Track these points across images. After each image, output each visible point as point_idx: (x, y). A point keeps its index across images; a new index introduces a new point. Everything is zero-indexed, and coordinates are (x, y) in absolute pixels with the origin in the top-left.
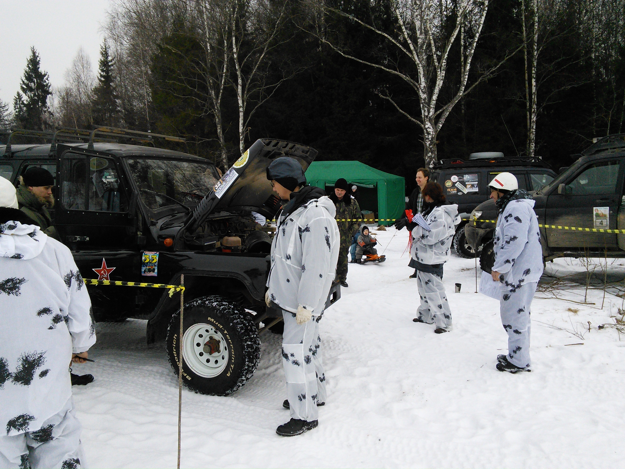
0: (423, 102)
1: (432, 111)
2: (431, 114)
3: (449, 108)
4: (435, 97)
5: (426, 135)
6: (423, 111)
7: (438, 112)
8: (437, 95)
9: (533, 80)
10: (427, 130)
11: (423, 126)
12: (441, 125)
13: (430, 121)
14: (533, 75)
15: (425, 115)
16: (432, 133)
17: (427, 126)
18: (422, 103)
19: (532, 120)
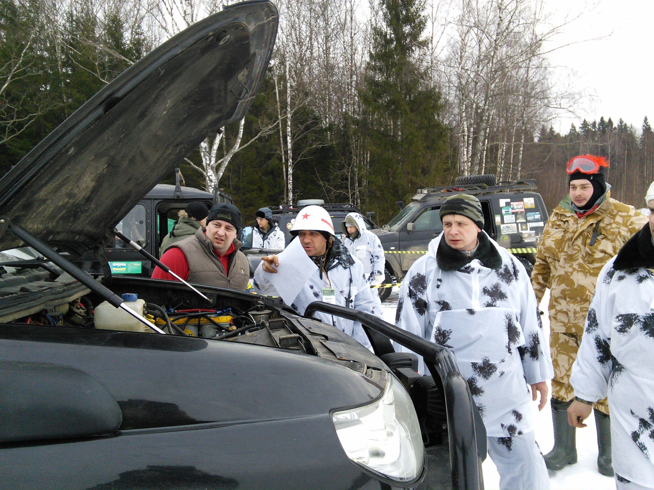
0: (204, 150)
1: (213, 160)
2: (213, 162)
4: (215, 147)
5: (208, 182)
6: (204, 160)
7: (220, 161)
8: (218, 146)
10: (209, 178)
11: (205, 173)
12: (222, 174)
13: (212, 168)
15: (206, 163)
16: (214, 181)
17: (209, 174)
18: (203, 152)
19: (289, 173)
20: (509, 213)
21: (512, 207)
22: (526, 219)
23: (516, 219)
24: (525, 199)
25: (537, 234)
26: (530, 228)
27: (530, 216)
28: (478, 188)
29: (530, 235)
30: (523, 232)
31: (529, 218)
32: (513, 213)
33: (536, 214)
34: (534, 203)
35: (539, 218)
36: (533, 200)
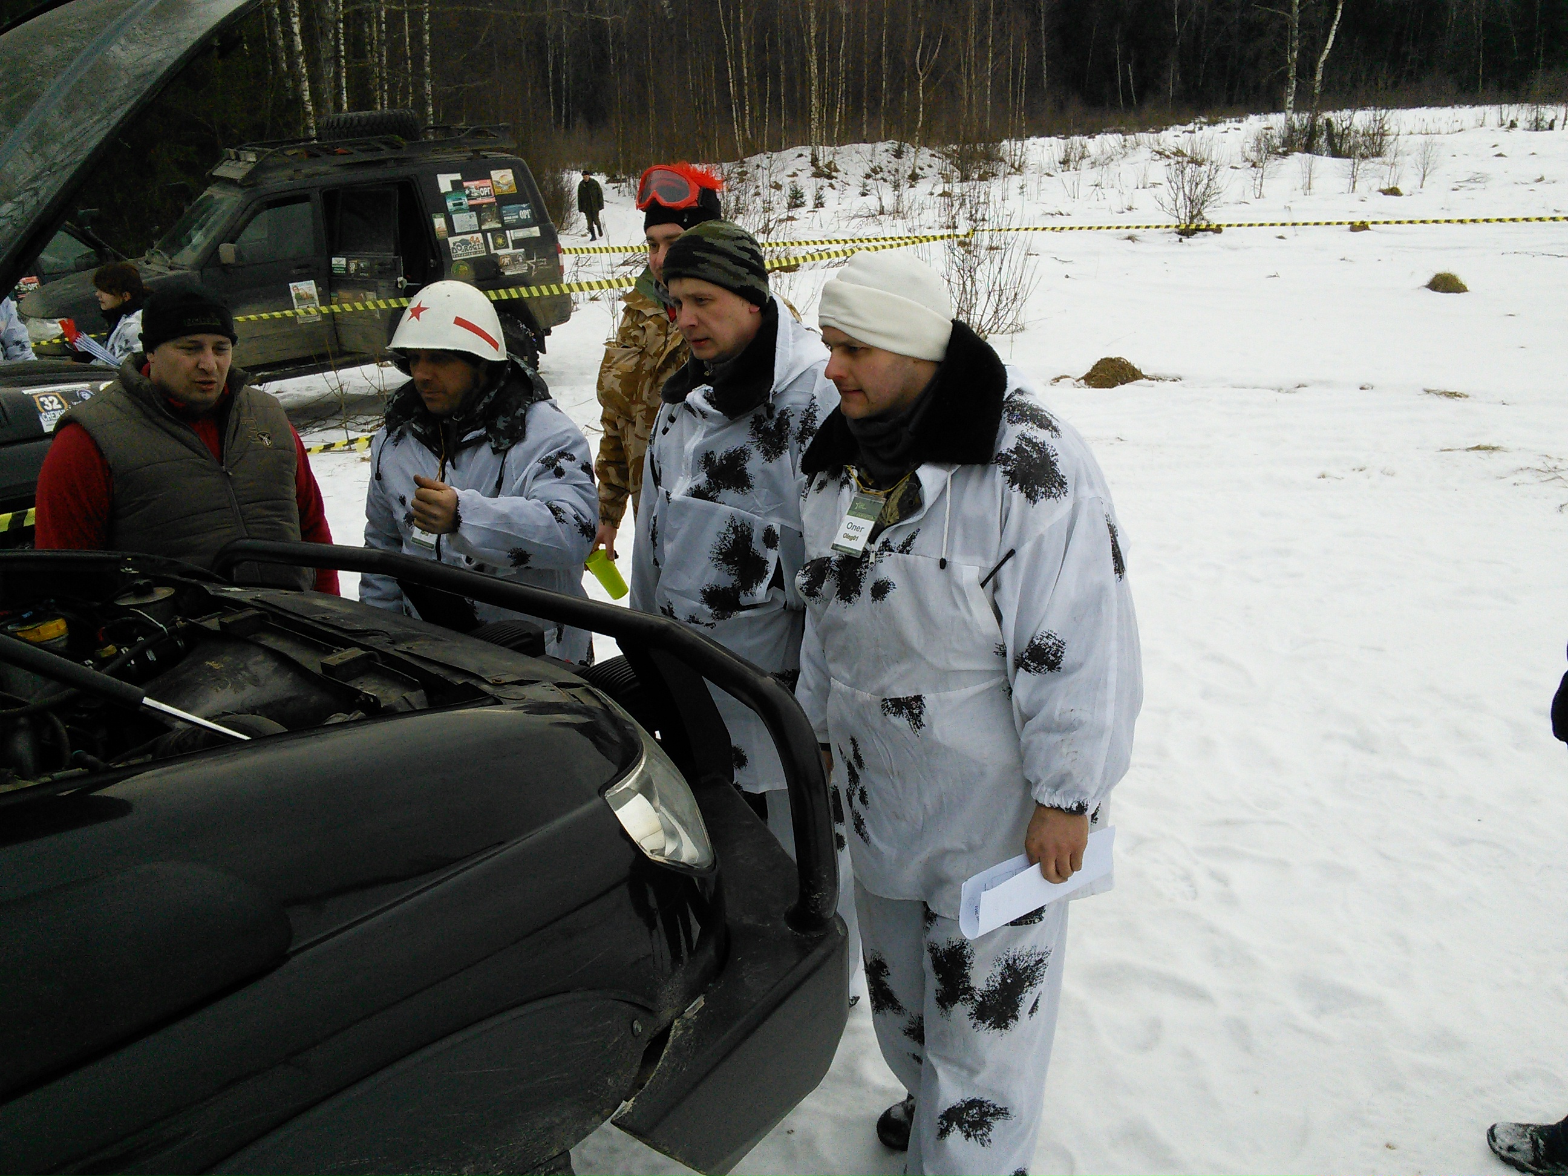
20: (463, 207)
21: (467, 192)
22: (502, 222)
23: (481, 222)
24: (496, 175)
25: (528, 256)
26: (512, 241)
27: (509, 213)
28: (383, 147)
29: (514, 259)
30: (500, 252)
31: (507, 219)
32: (472, 208)
33: (523, 209)
34: (513, 181)
35: (529, 217)
36: (511, 175)
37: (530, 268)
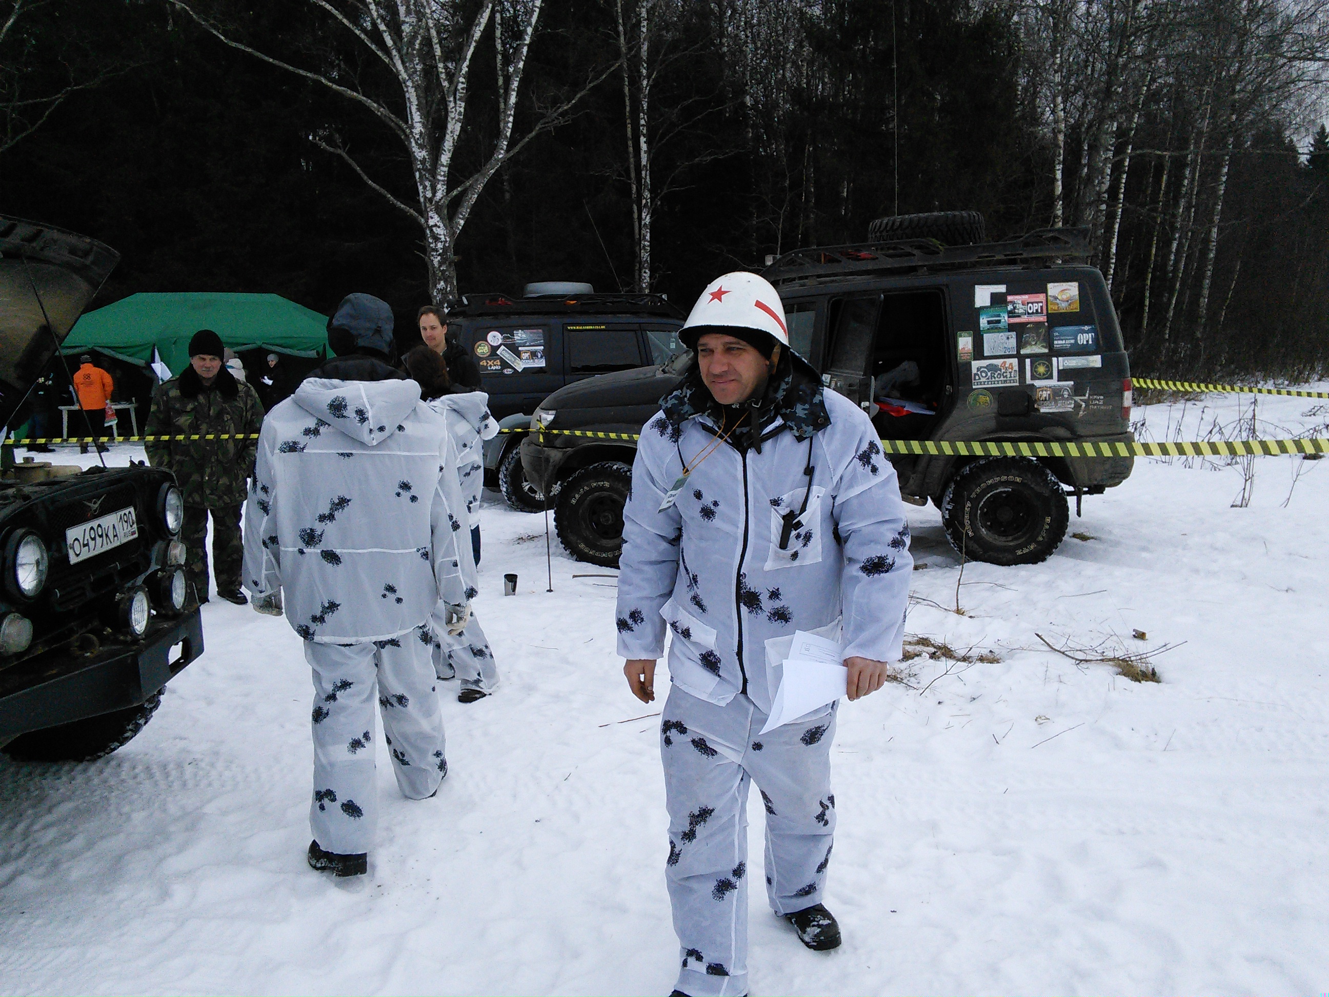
0: (420, 166)
1: (441, 189)
2: (439, 195)
3: (478, 185)
4: (445, 158)
5: (430, 240)
6: (420, 188)
7: (455, 192)
8: (450, 155)
9: (643, 139)
10: (432, 231)
11: (423, 221)
12: (462, 222)
13: (438, 210)
14: (641, 128)
15: (425, 197)
16: (443, 238)
17: (431, 222)
18: (419, 170)
19: (643, 223)
20: (1000, 325)
21: (1010, 307)
22: (1050, 346)
23: (1020, 344)
24: (1053, 289)
25: (1078, 390)
26: (1059, 371)
27: (1062, 336)
28: (915, 252)
29: (1056, 393)
30: (1037, 383)
31: (1058, 343)
32: (1011, 328)
33: (1083, 332)
34: (1077, 297)
35: (1090, 342)
36: (1077, 289)
37: (1077, 406)
